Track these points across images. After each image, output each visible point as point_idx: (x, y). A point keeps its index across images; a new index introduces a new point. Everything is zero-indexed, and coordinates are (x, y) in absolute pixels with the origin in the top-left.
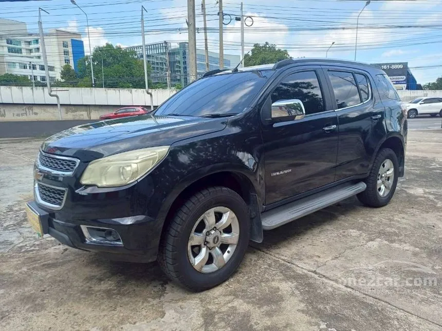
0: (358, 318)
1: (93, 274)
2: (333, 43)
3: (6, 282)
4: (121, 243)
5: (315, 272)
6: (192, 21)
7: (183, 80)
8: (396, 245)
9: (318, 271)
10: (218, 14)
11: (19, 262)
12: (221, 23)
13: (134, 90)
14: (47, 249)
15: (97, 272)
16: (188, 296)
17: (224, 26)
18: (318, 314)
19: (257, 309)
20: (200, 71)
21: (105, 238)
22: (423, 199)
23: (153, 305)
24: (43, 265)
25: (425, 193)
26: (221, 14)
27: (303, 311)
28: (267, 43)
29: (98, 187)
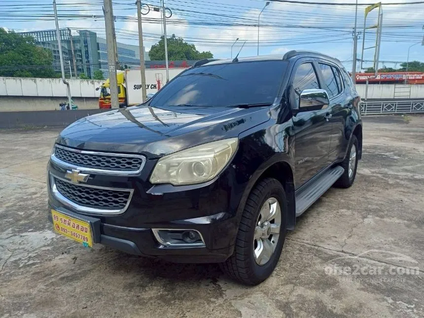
0: (410, 288)
1: (129, 281)
2: (238, 39)
3: (29, 305)
4: (202, 244)
5: (343, 251)
6: (108, 9)
7: (85, 70)
8: (386, 220)
9: (344, 250)
10: (136, 3)
11: (27, 279)
12: (139, 13)
13: (38, 80)
14: (50, 260)
15: (132, 278)
16: (249, 290)
17: (142, 16)
18: (377, 290)
19: (322, 294)
20: (104, 61)
21: (182, 240)
22: (375, 178)
23: (220, 305)
24: (62, 279)
25: (373, 173)
26: (139, 3)
27: (362, 289)
28: (174, 36)
29: (173, 185)
